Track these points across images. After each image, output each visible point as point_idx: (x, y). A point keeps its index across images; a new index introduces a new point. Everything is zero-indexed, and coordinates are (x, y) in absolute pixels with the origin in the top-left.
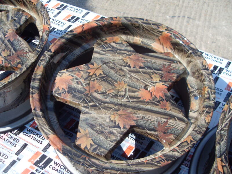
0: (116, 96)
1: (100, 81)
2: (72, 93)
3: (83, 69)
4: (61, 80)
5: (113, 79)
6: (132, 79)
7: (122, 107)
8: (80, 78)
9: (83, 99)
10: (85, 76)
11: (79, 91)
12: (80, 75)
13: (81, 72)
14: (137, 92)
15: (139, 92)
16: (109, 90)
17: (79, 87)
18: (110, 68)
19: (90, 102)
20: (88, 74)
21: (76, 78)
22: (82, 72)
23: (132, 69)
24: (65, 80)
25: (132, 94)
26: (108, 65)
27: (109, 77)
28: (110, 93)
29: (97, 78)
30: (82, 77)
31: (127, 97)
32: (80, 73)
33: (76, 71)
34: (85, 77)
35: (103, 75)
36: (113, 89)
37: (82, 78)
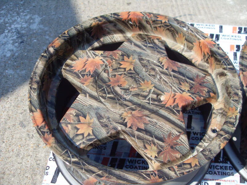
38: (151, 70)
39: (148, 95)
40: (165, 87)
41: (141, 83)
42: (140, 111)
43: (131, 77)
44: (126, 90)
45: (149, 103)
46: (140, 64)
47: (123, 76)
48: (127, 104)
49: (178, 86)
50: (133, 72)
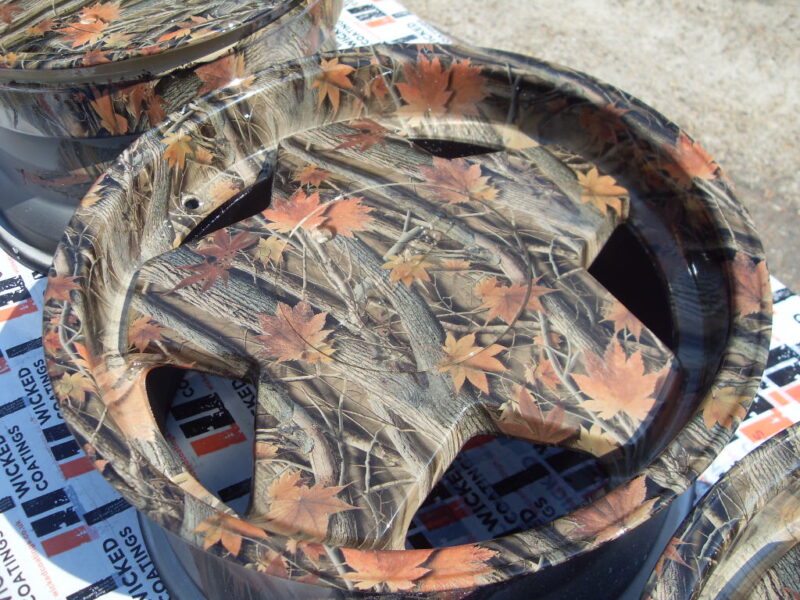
0: (445, 245)
1: (472, 312)
2: (598, 317)
3: (519, 388)
4: (627, 396)
5: (422, 299)
6: (353, 276)
7: (445, 209)
8: (546, 358)
9: (565, 274)
10: (522, 355)
11: (569, 308)
12: (541, 369)
13: (533, 383)
14: (368, 232)
15: (362, 230)
16: (457, 269)
17: (561, 325)
18: (407, 343)
19: (545, 257)
20: (509, 356)
21: (563, 366)
22: (529, 378)
23: (327, 309)
24: (609, 387)
25: (387, 231)
26: (405, 359)
27: (432, 314)
28: (458, 261)
29: (478, 327)
30: (537, 358)
31: (409, 229)
32: (537, 380)
33: (550, 399)
34: (525, 349)
35: (449, 330)
36: (442, 269)
37: (539, 351)
38: (380, 318)
39: (412, 238)
40: (347, 255)
41: (428, 279)
42: (445, 199)
43: (457, 308)
44: (482, 266)
45: (413, 215)
46: (415, 350)
47: (488, 317)
48: (484, 223)
49: (298, 248)
50: (449, 325)
